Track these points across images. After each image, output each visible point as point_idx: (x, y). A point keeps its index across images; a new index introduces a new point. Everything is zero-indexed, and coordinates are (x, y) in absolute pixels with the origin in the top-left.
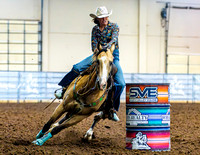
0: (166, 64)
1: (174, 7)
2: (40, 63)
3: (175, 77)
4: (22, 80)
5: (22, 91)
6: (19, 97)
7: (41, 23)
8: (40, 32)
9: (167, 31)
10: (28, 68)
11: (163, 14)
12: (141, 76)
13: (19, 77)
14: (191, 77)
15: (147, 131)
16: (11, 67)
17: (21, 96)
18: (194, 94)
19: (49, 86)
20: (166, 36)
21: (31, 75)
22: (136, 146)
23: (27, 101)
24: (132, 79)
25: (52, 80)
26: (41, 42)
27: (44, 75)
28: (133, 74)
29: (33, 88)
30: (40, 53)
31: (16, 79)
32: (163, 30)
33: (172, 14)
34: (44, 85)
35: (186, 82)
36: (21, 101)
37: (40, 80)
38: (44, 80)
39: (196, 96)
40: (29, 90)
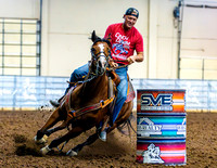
0: (179, 69)
1: (188, 6)
2: (39, 67)
3: (189, 83)
4: (18, 85)
5: (18, 97)
6: (14, 105)
7: (40, 22)
8: (39, 32)
9: (179, 32)
10: (25, 72)
11: (176, 14)
12: (150, 82)
13: (15, 82)
14: (206, 83)
15: (161, 143)
16: (7, 71)
17: (17, 104)
18: (209, 102)
19: (48, 92)
20: (179, 38)
21: (28, 80)
22: (147, 160)
23: (23, 109)
24: (141, 85)
25: (52, 86)
26: (39, 44)
27: (42, 80)
28: (141, 80)
29: (30, 94)
30: (39, 55)
31: (12, 85)
32: (176, 30)
33: (185, 13)
34: (42, 91)
35: (200, 89)
36: (17, 109)
37: (38, 86)
38: (42, 86)
39: (212, 105)
40: (26, 96)
